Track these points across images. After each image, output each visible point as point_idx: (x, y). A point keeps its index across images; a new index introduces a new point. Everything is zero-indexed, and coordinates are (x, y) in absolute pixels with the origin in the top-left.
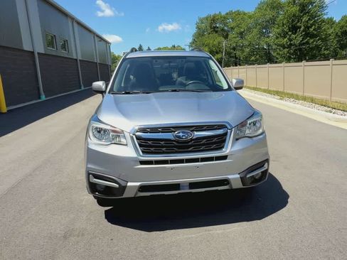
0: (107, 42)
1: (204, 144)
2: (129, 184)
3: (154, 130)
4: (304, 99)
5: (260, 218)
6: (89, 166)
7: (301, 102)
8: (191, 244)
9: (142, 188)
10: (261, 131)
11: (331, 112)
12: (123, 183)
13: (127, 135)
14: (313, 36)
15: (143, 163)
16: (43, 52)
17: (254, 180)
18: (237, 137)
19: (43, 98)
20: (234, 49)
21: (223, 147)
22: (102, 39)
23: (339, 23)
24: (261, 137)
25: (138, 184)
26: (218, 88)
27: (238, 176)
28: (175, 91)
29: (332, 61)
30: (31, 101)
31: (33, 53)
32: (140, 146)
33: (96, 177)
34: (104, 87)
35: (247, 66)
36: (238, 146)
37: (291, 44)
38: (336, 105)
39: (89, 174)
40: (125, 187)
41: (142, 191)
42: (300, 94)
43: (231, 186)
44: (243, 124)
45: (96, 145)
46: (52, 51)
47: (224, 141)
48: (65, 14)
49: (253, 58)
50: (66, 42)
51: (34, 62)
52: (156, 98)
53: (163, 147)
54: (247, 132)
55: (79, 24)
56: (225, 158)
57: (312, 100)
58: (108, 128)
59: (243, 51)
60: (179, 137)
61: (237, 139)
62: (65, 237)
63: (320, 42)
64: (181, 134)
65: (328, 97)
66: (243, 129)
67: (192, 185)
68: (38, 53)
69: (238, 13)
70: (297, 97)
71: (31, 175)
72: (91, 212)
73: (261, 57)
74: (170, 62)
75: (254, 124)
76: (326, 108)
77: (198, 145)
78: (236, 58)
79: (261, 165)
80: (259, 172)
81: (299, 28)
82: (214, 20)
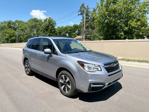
39: (91, 84)
81: (48, 30)
82: (9, 23)
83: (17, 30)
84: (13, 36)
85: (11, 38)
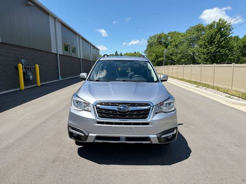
0: (98, 50)
1: (135, 115)
2: (90, 135)
3: (107, 104)
4: (213, 88)
5: (170, 164)
6: (70, 122)
7: (210, 89)
8: (123, 175)
9: (98, 138)
10: (173, 109)
11: (229, 97)
12: (87, 134)
13: (92, 106)
14: (223, 47)
15: (99, 123)
16: (62, 54)
17: (167, 139)
18: (157, 112)
19: (60, 79)
20: (171, 55)
21: (147, 117)
22: (95, 47)
23: (242, 39)
24: (173, 112)
25: (95, 135)
26: (151, 80)
27: (156, 136)
28: (125, 81)
29: (233, 65)
30: (54, 80)
31: (57, 54)
32: (98, 112)
33: (73, 128)
34: (86, 76)
35: (178, 65)
36: (156, 118)
37: (209, 52)
38: (234, 93)
39: (69, 127)
40: (87, 136)
41: (97, 139)
42: (211, 84)
43: (151, 142)
44: (161, 104)
45: (74, 110)
46: (67, 53)
47: (148, 114)
48: (76, 33)
49: (183, 60)
50: (75, 48)
51: (57, 59)
52: (112, 84)
53: (111, 114)
54: (164, 108)
55: (83, 39)
56: (147, 124)
57: (218, 89)
58: (82, 101)
59: (176, 56)
60: (121, 109)
61: (156, 113)
62: (53, 161)
63: (227, 51)
64: (122, 108)
65: (230, 88)
66: (162, 107)
67: (128, 139)
68: (59, 54)
69: (175, 33)
70: (208, 86)
71: (44, 122)
72: (71, 148)
73: (188, 60)
74: (124, 64)
75: (169, 104)
76: (227, 95)
77: (131, 115)
78: (172, 60)
79: (171, 130)
80: (171, 134)
81: (214, 42)
82: (160, 37)
83: (169, 47)
84: (161, 57)
85: (158, 58)
